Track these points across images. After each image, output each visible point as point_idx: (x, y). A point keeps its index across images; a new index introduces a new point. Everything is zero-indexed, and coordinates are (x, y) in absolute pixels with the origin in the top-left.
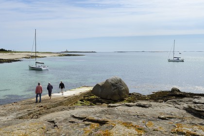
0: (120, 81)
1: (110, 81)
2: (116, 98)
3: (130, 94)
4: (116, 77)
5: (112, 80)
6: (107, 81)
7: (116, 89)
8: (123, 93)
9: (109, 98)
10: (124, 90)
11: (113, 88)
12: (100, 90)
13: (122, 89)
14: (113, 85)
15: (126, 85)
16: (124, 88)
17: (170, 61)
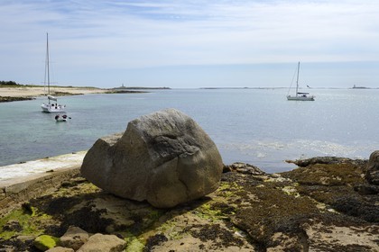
0: (189, 127)
1: (142, 127)
2: (170, 197)
3: (226, 170)
4: (174, 111)
5: (154, 124)
6: (132, 127)
7: (169, 159)
8: (201, 173)
9: (139, 197)
10: (202, 163)
11: (154, 157)
12: (108, 165)
13: (196, 160)
14: (154, 143)
15: (211, 145)
16: (202, 155)
17: (290, 99)
